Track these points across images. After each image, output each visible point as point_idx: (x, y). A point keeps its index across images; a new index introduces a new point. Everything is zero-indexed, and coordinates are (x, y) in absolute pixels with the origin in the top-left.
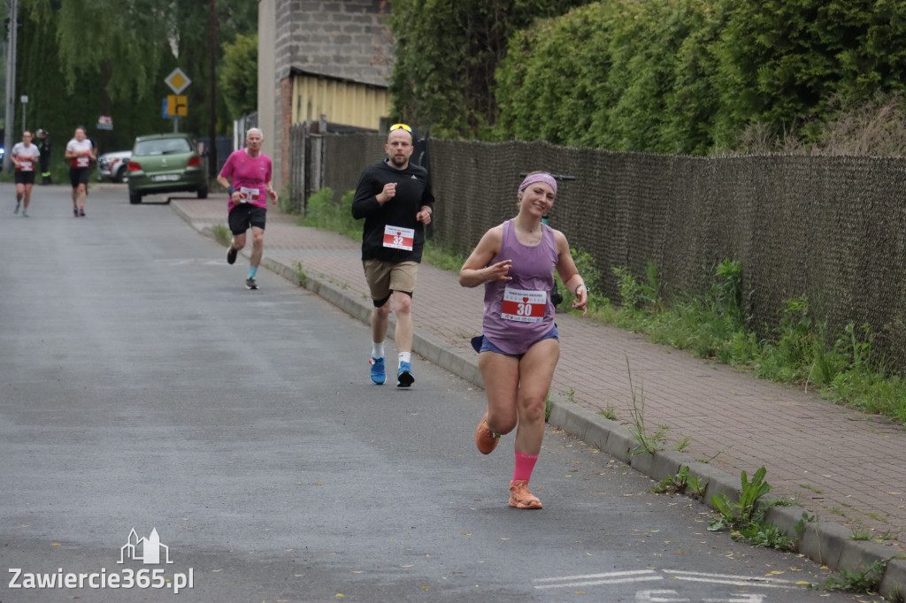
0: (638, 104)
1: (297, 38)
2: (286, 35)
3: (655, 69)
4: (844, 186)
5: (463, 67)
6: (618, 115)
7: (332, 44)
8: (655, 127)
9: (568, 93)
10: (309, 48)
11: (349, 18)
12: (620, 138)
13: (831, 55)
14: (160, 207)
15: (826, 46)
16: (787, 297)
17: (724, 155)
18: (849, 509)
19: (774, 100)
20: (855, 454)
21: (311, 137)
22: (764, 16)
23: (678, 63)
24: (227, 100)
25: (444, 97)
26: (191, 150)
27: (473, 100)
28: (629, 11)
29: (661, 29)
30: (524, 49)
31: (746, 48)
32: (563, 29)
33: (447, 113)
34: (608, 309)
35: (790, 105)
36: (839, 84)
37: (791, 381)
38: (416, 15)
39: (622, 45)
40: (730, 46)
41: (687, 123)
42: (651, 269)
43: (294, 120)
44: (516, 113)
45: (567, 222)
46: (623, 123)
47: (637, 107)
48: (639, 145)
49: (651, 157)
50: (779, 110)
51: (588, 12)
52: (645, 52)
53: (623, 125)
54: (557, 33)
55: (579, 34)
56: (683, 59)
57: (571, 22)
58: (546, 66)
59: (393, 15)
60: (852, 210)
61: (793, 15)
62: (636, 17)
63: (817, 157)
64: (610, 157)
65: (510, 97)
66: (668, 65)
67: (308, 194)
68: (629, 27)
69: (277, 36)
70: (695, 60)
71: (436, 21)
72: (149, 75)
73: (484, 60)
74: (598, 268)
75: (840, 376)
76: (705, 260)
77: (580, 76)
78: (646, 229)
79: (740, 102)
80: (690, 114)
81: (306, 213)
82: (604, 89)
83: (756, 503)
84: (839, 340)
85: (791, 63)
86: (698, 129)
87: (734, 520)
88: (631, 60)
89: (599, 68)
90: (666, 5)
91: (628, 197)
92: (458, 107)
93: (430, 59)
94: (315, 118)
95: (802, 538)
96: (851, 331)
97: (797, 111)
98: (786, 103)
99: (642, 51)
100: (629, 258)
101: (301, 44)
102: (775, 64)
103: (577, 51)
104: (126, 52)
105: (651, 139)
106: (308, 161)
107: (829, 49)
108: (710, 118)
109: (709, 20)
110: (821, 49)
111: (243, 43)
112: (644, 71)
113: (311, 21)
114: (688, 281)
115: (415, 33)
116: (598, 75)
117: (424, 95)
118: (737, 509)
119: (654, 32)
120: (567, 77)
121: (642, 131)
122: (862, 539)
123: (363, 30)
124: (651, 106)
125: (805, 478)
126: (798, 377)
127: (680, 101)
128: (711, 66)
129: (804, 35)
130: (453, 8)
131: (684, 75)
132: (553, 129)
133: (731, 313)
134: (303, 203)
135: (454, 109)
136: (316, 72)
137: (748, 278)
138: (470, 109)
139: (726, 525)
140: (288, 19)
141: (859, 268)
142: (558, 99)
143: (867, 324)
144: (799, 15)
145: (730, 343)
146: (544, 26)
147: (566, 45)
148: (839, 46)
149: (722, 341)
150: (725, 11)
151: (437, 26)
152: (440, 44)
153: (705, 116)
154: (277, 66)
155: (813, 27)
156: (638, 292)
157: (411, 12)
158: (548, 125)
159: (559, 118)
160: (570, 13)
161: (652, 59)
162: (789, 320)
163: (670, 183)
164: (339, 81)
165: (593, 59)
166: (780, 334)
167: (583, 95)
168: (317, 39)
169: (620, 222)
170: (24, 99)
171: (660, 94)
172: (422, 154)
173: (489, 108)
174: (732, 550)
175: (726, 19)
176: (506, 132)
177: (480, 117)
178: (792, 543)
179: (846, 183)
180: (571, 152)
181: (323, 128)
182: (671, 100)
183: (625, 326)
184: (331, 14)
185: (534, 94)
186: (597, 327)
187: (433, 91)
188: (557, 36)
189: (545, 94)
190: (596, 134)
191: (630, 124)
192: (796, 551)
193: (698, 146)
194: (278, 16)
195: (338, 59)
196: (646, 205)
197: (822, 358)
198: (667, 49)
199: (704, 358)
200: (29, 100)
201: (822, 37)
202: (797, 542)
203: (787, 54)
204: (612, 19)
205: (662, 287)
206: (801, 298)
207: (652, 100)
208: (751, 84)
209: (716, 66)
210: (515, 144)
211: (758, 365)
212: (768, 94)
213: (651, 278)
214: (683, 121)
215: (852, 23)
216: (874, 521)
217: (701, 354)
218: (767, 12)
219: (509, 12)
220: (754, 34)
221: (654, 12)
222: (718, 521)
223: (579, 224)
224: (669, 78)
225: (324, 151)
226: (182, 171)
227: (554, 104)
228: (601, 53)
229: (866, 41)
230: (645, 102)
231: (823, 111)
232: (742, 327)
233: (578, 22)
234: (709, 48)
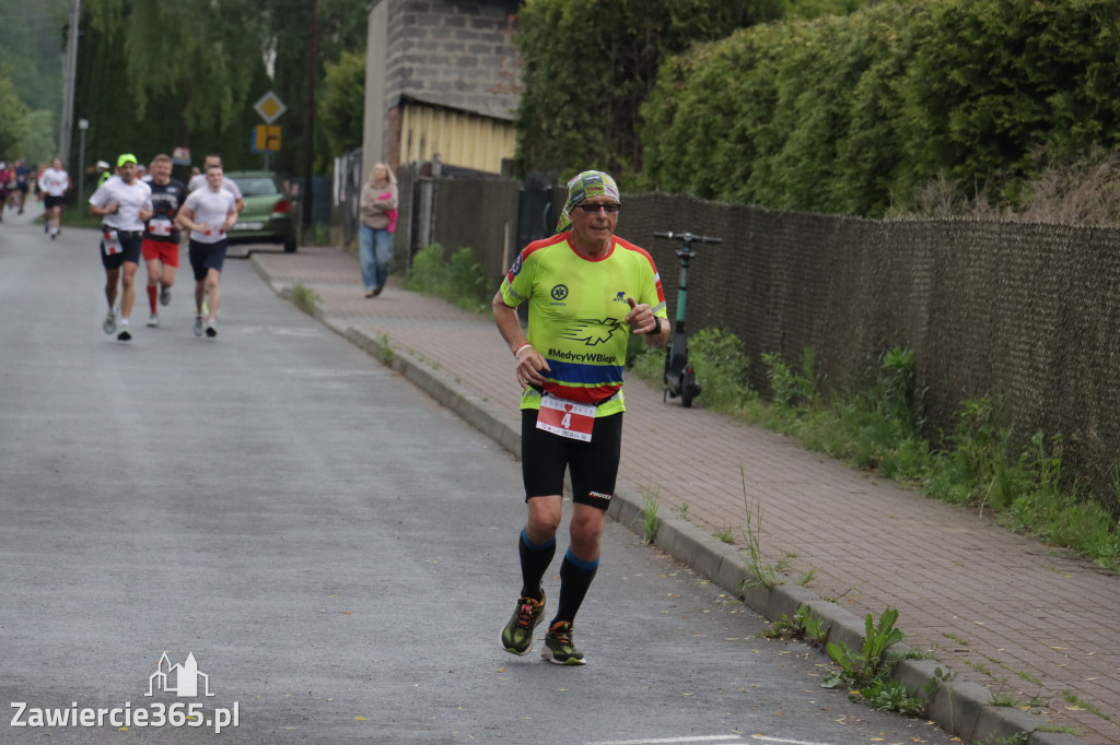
0: (805, 151)
1: (411, 59)
2: (397, 54)
3: (827, 108)
4: (1037, 261)
5: (605, 99)
6: (780, 164)
7: (454, 68)
8: (823, 181)
9: (726, 136)
10: (424, 72)
11: (475, 36)
12: (783, 192)
13: (1041, 98)
14: (237, 262)
15: (1035, 86)
16: (967, 398)
17: (899, 218)
18: (997, 666)
19: (968, 152)
20: (1024, 596)
21: (421, 181)
22: (959, 46)
23: (855, 102)
24: (328, 134)
25: (579, 136)
26: (279, 192)
27: (616, 140)
28: (800, 36)
29: (837, 60)
30: (677, 79)
31: (935, 86)
32: (723, 56)
33: (583, 156)
34: (756, 405)
35: (988, 158)
36: (1050, 133)
37: (966, 503)
38: (549, 34)
39: (791, 77)
40: (916, 83)
41: (862, 178)
42: (809, 356)
43: (403, 160)
44: (662, 158)
45: (713, 296)
46: (785, 175)
47: (803, 155)
48: (804, 202)
49: (816, 218)
50: (975, 164)
51: (753, 36)
52: (816, 87)
53: (786, 177)
54: (716, 61)
55: (741, 63)
56: (861, 97)
57: (733, 48)
58: (701, 101)
59: (522, 33)
60: (1047, 291)
61: (996, 46)
62: (808, 44)
63: (1007, 224)
64: (766, 215)
65: (659, 139)
66: (843, 104)
67: (414, 250)
68: (798, 56)
69: (388, 55)
70: (876, 99)
71: (573, 42)
72: (236, 99)
73: (630, 92)
74: (746, 354)
75: (1022, 499)
76: (872, 348)
77: (740, 115)
78: (805, 307)
79: (926, 153)
80: (867, 166)
81: (411, 274)
82: (767, 132)
83: (883, 655)
84: (1025, 454)
85: (991, 106)
86: (876, 185)
87: (855, 675)
88: (800, 97)
89: (763, 105)
90: (845, 30)
91: (785, 266)
92: (597, 149)
93: (564, 88)
94: (428, 157)
95: (933, 701)
96: (1040, 442)
97: (996, 167)
98: (983, 154)
99: (813, 86)
100: (785, 342)
101: (416, 66)
102: (971, 106)
103: (737, 84)
104: (209, 70)
105: (819, 195)
106: (416, 210)
107: (1039, 90)
108: (892, 172)
109: (894, 49)
110: (1028, 89)
111: (349, 63)
112: (813, 111)
113: (429, 38)
114: (851, 373)
115: (547, 55)
116: (761, 114)
117: (555, 133)
118: (861, 661)
119: (828, 62)
120: (725, 115)
121: (809, 185)
122: (1004, 705)
123: (493, 51)
124: (820, 154)
125: (952, 625)
126: (974, 498)
127: (855, 149)
128: (894, 107)
129: (1008, 71)
130: (595, 26)
131: (861, 117)
132: (706, 180)
133: (899, 416)
134: (408, 262)
135: (591, 151)
136: (432, 101)
137: (921, 372)
138: (611, 152)
139: (845, 681)
140: (401, 34)
141: (1052, 365)
142: (714, 143)
143: (1059, 435)
144: (1002, 46)
145: (896, 453)
146: (702, 52)
147: (725, 76)
148: (1052, 87)
149: (886, 450)
150: (914, 39)
151: (573, 49)
152: (577, 71)
153: (886, 167)
154: (387, 92)
155: (1020, 62)
156: (792, 386)
157: (543, 31)
158: (699, 174)
159: (713, 165)
160: (733, 36)
161: (825, 96)
162: (968, 426)
163: (836, 251)
164: (460, 112)
165: (757, 94)
166: (956, 444)
167: (743, 138)
168: (435, 60)
169: (776, 297)
170: (84, 124)
171: (831, 140)
172: (548, 206)
173: (635, 152)
174: (846, 713)
175: (915, 48)
176: (650, 182)
177: (623, 162)
178: (920, 707)
179: (1041, 258)
180: (721, 208)
181: (437, 171)
182: (845, 148)
183: (773, 428)
184: (454, 30)
185: (685, 136)
186: (740, 426)
187: (565, 128)
188: (715, 65)
189: (698, 136)
190: (756, 187)
191: (794, 177)
192: (926, 717)
193: (874, 206)
194: (389, 31)
195: (460, 86)
196: (806, 277)
197: (1003, 475)
198: (843, 84)
199: (864, 470)
200: (90, 125)
201: (1030, 75)
202: (927, 706)
203: (986, 94)
204: (780, 45)
205: (821, 379)
206: (983, 399)
207: (823, 147)
208: (941, 130)
209: (899, 107)
210: (656, 197)
211: (927, 482)
212: (962, 144)
213: (807, 368)
214: (858, 174)
215: (1068, 59)
216: (1025, 682)
217: (860, 465)
218: (963, 42)
219: (664, 33)
220: (946, 69)
221: (830, 38)
222: (834, 676)
223: (727, 298)
224: (845, 120)
225: (436, 197)
226: (266, 218)
227: (709, 148)
228: (766, 87)
229: (1085, 81)
230: (814, 149)
231: (1027, 168)
232: (912, 434)
233: (741, 47)
234: (893, 84)
